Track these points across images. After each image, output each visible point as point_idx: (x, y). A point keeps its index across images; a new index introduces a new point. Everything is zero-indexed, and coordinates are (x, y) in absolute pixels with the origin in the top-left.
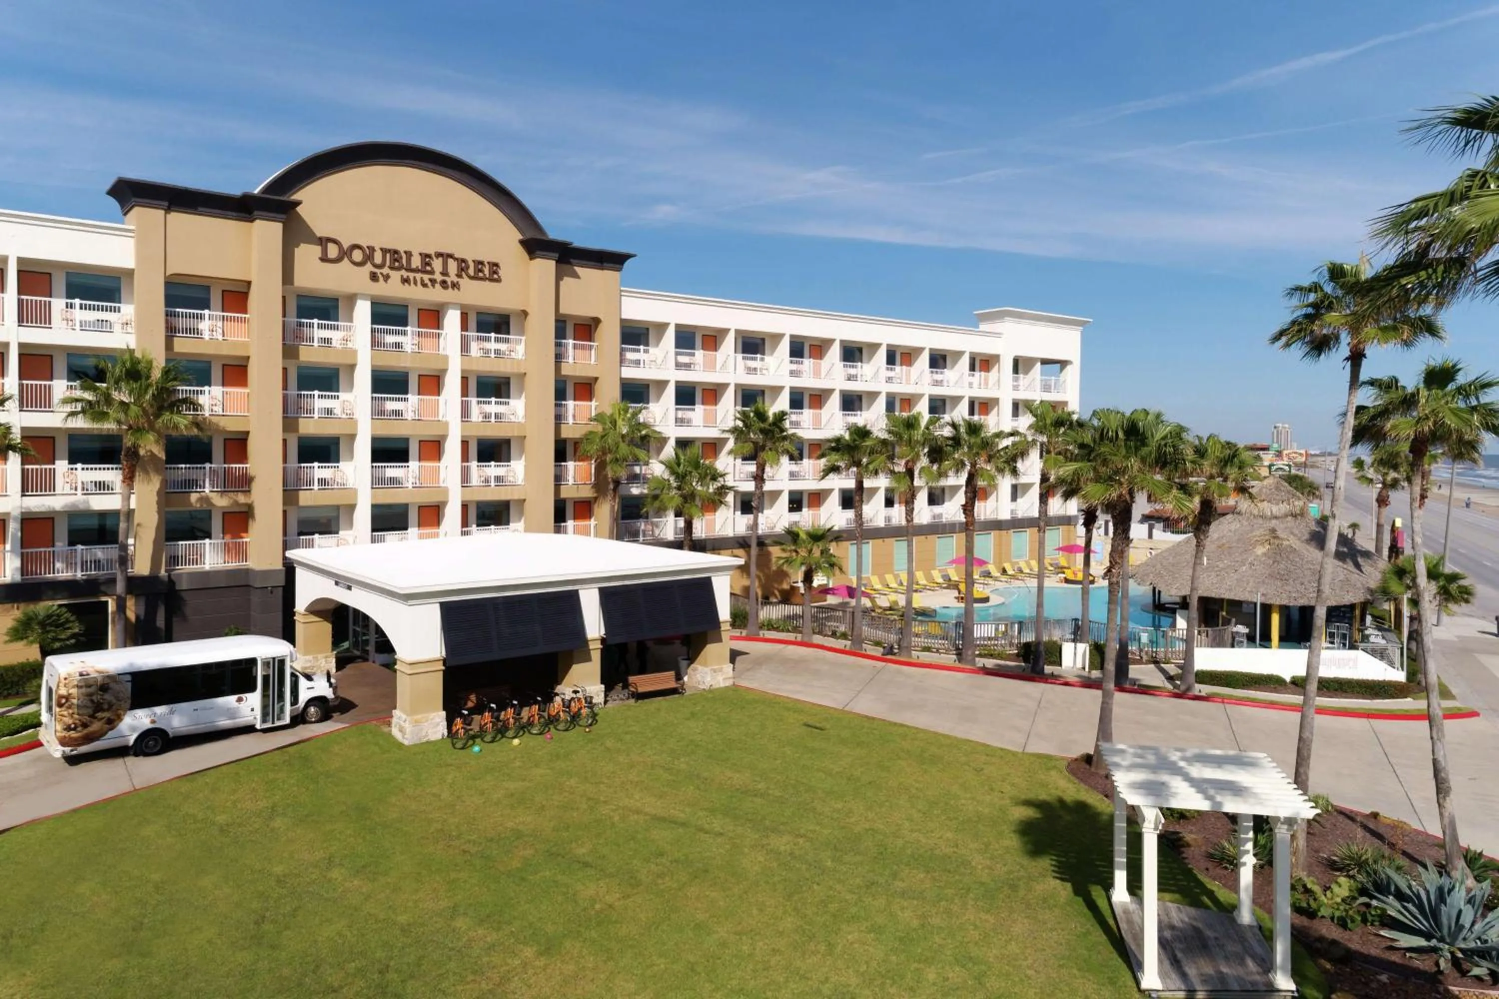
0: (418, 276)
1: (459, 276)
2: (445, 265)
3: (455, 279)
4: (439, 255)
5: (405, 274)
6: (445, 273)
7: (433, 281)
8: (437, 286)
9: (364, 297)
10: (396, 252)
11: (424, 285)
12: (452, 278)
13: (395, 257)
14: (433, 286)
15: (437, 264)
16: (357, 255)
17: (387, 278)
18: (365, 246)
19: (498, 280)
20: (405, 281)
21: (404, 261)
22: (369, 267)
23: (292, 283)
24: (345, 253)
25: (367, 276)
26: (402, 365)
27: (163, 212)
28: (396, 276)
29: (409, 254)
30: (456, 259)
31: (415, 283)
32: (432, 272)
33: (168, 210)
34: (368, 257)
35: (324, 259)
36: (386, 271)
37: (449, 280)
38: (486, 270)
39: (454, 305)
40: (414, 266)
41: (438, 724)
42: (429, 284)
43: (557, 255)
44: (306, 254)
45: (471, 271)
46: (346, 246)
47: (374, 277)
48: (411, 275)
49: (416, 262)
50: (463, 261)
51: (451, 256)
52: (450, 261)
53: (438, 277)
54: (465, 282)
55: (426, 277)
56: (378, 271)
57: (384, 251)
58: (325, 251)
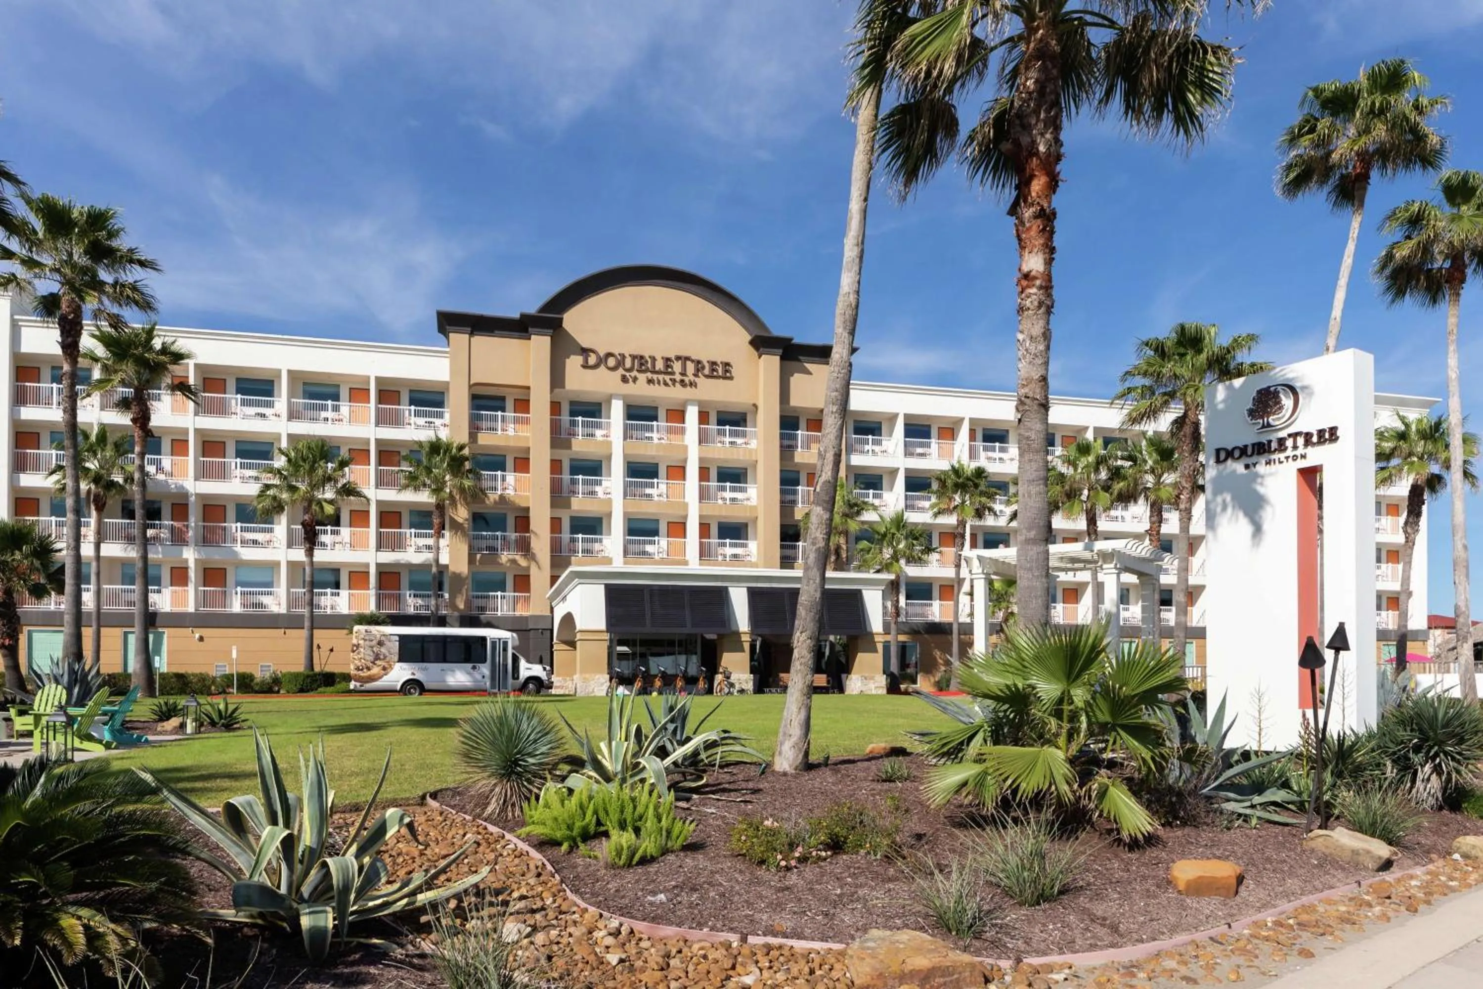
0: (661, 377)
1: (696, 375)
2: (684, 367)
3: (692, 378)
4: (678, 358)
5: (649, 375)
6: (683, 374)
7: (674, 381)
8: (677, 385)
9: (617, 396)
10: (642, 357)
11: (666, 384)
12: (690, 377)
13: (641, 362)
14: (674, 385)
15: (677, 367)
16: (611, 362)
17: (635, 379)
18: (617, 353)
19: (731, 378)
20: (650, 381)
21: (649, 365)
22: (621, 371)
23: (563, 386)
24: (602, 361)
25: (619, 378)
26: (649, 453)
27: (467, 336)
28: (642, 377)
29: (654, 359)
30: (693, 361)
31: (659, 383)
32: (673, 373)
33: (472, 334)
34: (620, 363)
35: (585, 366)
36: (634, 373)
37: (686, 380)
38: (720, 370)
39: (692, 402)
40: (657, 369)
41: (602, 684)
42: (670, 383)
43: (780, 351)
44: (574, 363)
45: (707, 371)
46: (602, 354)
47: (624, 379)
48: (655, 377)
49: (660, 365)
50: (699, 362)
51: (687, 359)
52: (689, 363)
53: (678, 377)
54: (701, 381)
55: (667, 378)
56: (627, 374)
57: (634, 357)
58: (586, 361)
